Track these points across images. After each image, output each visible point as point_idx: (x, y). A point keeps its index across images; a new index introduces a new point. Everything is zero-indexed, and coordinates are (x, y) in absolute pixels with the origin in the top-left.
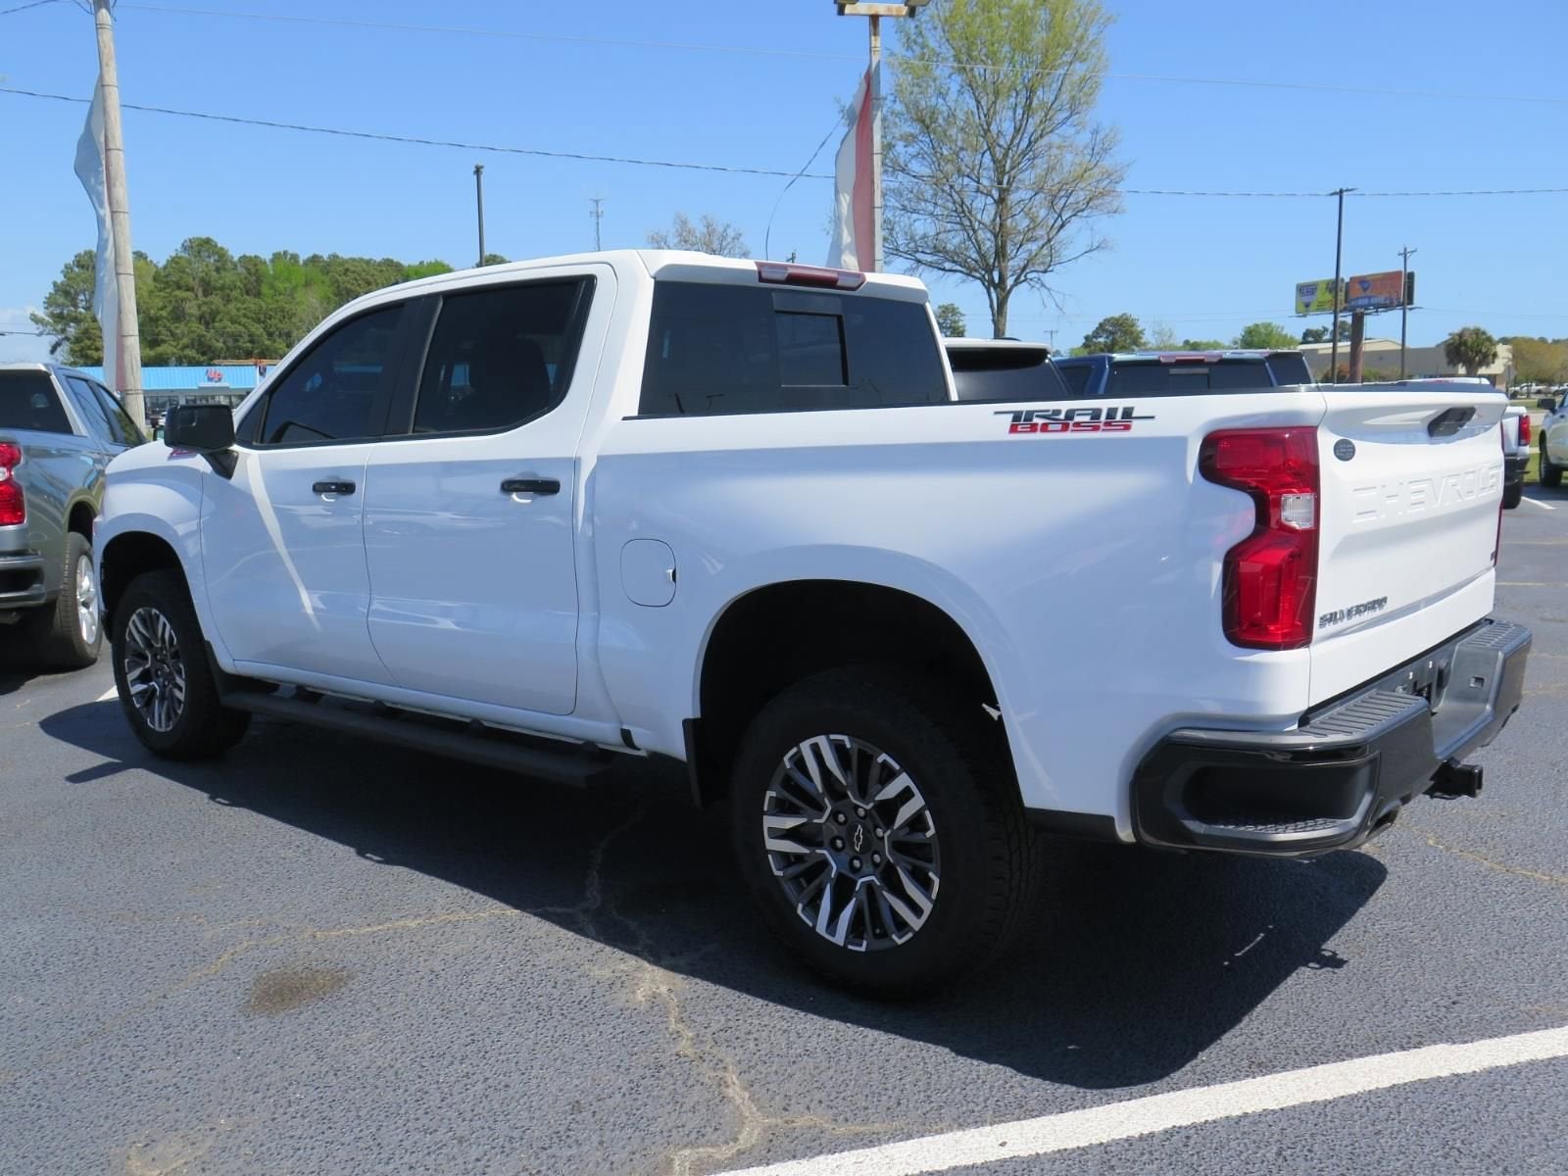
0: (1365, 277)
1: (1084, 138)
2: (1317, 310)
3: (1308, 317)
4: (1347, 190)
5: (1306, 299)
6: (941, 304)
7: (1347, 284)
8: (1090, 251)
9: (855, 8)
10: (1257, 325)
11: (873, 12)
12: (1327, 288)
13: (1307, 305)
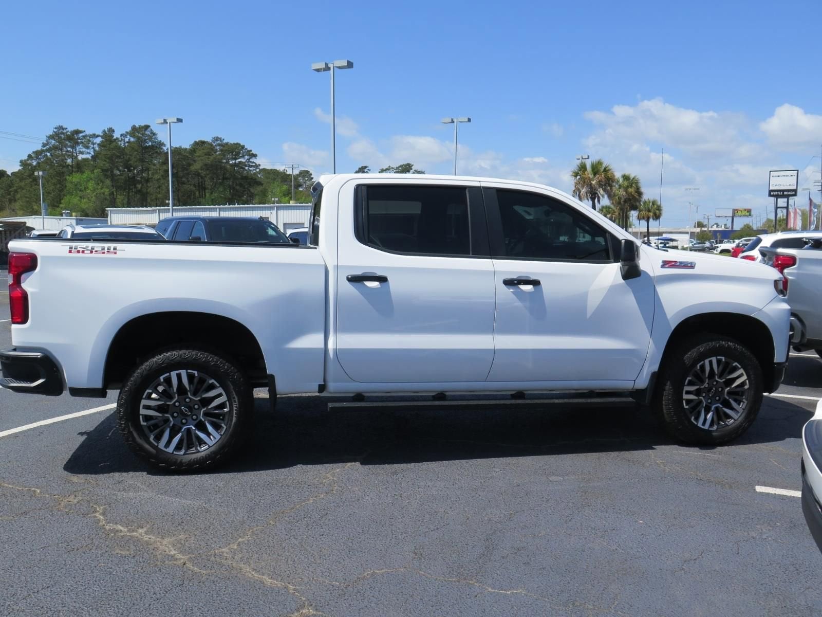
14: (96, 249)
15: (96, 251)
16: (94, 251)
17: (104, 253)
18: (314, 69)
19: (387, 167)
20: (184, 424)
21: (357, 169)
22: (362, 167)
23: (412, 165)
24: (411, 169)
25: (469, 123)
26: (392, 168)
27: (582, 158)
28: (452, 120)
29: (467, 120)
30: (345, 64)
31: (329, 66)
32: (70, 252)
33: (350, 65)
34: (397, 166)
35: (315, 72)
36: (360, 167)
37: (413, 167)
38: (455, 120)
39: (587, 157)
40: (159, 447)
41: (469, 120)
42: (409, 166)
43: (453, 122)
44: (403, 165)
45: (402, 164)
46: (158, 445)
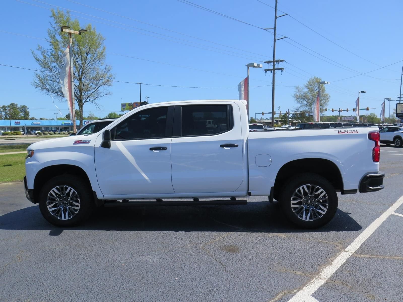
0: (137, 103)
1: (103, 67)
2: (126, 110)
3: (124, 112)
4: (141, 83)
5: (124, 107)
6: (21, 105)
7: (133, 104)
8: (106, 95)
9: (65, 30)
10: (112, 113)
11: (70, 32)
12: (128, 105)
13: (124, 109)
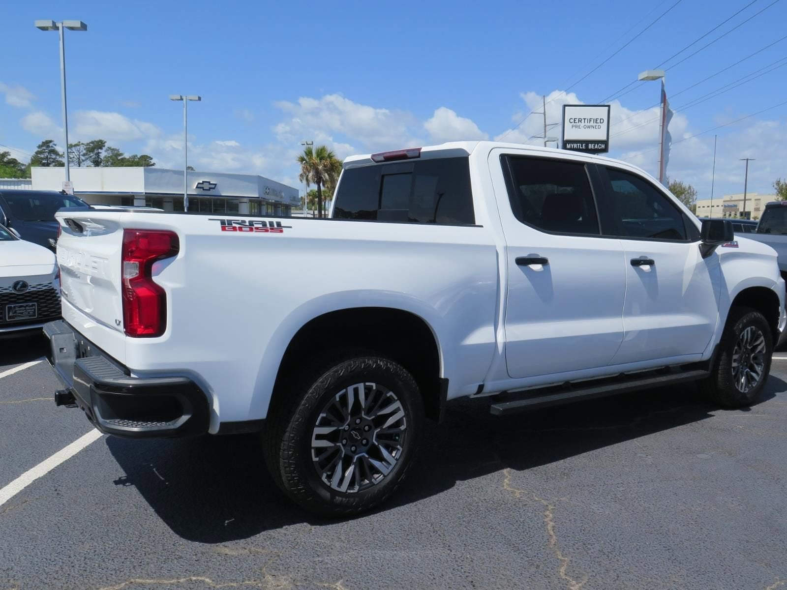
14: (256, 226)
15: (257, 228)
16: (254, 227)
17: (267, 231)
18: (38, 26)
19: (76, 143)
20: (355, 452)
21: (41, 144)
22: (46, 141)
23: (105, 142)
24: (104, 146)
25: (199, 101)
26: (82, 144)
27: (307, 144)
28: (181, 97)
29: (197, 99)
30: (79, 25)
31: (57, 25)
32: (224, 229)
33: (84, 27)
34: (88, 142)
35: (38, 29)
36: (44, 141)
37: (106, 144)
38: (184, 98)
39: (311, 143)
40: (332, 487)
41: (200, 99)
42: (101, 143)
43: (182, 99)
44: (95, 141)
45: (93, 140)
46: (331, 484)
